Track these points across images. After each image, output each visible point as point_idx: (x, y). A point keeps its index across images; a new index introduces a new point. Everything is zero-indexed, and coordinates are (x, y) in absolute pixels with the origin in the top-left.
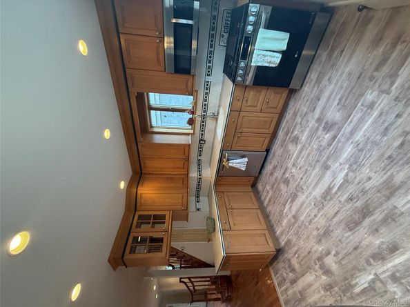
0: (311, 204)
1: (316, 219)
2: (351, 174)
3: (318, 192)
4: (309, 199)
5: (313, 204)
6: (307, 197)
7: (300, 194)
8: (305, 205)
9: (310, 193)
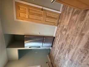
0: (74, 45)
1: (71, 41)
2: (65, 56)
3: (72, 51)
4: (76, 47)
5: (73, 46)
6: (77, 48)
7: (83, 48)
8: (77, 44)
9: (75, 50)
